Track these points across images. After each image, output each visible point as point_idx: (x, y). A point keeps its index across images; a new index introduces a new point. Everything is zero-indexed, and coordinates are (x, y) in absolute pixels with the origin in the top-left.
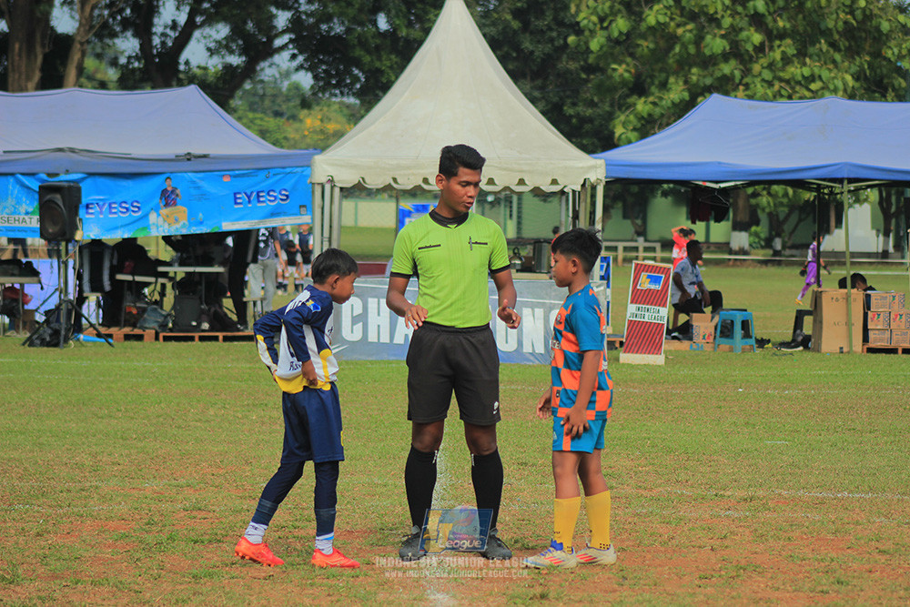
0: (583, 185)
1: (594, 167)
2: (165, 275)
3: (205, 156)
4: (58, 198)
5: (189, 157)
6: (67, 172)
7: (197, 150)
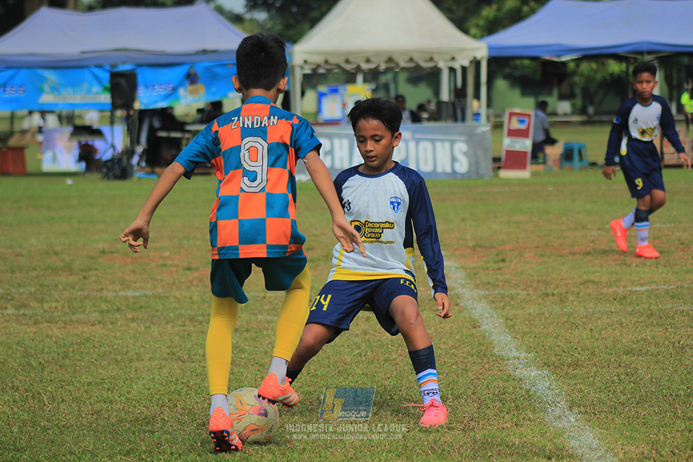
0: (471, 62)
1: (479, 49)
2: (189, 131)
3: (215, 52)
4: (123, 81)
5: (205, 52)
6: (124, 63)
7: (210, 46)
